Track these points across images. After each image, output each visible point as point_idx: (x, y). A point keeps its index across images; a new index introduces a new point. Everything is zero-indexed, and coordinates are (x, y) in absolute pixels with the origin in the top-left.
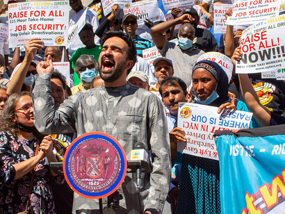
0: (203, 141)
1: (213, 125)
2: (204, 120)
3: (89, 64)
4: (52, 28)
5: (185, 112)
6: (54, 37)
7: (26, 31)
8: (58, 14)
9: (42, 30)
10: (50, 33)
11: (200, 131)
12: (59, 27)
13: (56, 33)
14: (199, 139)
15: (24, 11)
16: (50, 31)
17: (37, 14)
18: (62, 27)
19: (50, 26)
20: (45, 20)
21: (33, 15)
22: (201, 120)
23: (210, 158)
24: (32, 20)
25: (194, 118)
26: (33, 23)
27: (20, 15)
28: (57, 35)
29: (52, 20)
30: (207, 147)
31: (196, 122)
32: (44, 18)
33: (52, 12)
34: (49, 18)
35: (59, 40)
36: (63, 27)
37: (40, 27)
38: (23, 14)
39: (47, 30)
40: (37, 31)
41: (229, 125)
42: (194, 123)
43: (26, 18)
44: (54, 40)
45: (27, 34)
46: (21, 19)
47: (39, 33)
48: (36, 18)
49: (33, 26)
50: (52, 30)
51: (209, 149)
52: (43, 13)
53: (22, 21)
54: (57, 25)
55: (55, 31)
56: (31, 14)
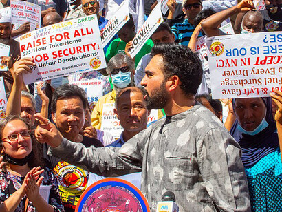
0: (246, 78)
1: (257, 55)
2: (243, 51)
3: (122, 66)
4: (82, 50)
5: (216, 49)
6: (88, 60)
7: (49, 61)
8: (85, 32)
9: (70, 56)
10: (81, 57)
11: (240, 67)
12: (91, 47)
13: (89, 56)
14: (241, 77)
15: (41, 38)
16: (80, 54)
17: (59, 37)
18: (93, 46)
19: (79, 50)
20: (71, 42)
21: (54, 41)
22: (239, 52)
23: (259, 96)
24: (54, 46)
25: (229, 53)
26: (57, 49)
27: (36, 44)
28: (91, 58)
29: (80, 41)
30: (252, 85)
31: (232, 57)
32: (69, 40)
33: (76, 31)
34: (75, 39)
35: (95, 63)
36: (96, 46)
37: (67, 52)
38: (41, 41)
39: (76, 55)
40: (64, 57)
41: (278, 51)
42: (230, 58)
43: (45, 46)
44: (88, 64)
45: (50, 64)
46: (38, 47)
47: (68, 60)
48: (58, 43)
49: (57, 53)
50: (84, 53)
51: (256, 86)
52: (66, 35)
53: (39, 50)
54: (88, 46)
55: (87, 52)
56: (51, 39)
